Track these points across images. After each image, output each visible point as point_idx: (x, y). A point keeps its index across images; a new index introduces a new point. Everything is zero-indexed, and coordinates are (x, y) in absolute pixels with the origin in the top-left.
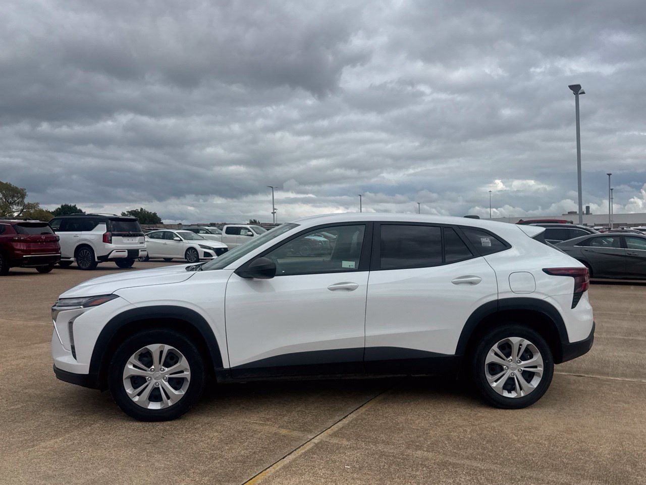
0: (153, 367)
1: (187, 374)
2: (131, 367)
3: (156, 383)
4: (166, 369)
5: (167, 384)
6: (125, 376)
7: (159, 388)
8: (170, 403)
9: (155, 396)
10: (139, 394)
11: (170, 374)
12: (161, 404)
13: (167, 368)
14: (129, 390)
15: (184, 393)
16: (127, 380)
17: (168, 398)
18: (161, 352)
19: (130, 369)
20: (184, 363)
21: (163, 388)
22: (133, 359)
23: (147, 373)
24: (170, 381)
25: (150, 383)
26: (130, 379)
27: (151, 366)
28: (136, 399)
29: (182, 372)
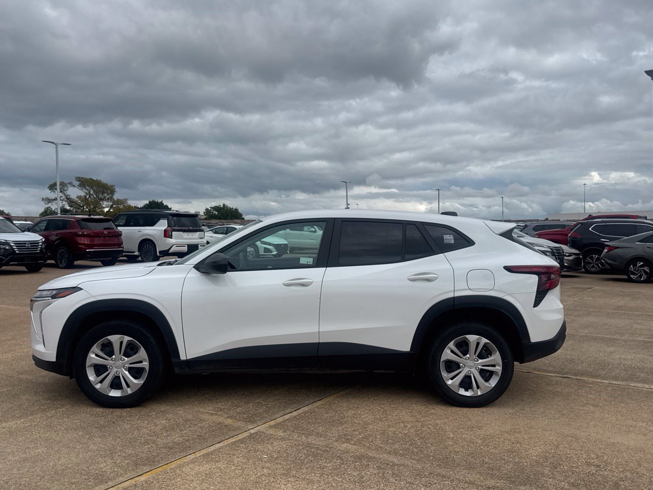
0: (114, 357)
1: (146, 364)
2: (93, 356)
3: (117, 372)
4: (126, 359)
5: (127, 373)
6: (88, 364)
7: (119, 376)
8: (129, 391)
9: (116, 384)
10: (101, 382)
11: (130, 364)
12: (122, 393)
13: (127, 357)
14: (92, 377)
15: (142, 382)
16: (89, 368)
17: (128, 386)
18: (121, 343)
19: (93, 357)
20: (142, 354)
21: (123, 377)
22: (96, 348)
23: (109, 362)
24: (130, 370)
25: (110, 372)
26: (93, 368)
27: (112, 356)
28: (98, 386)
29: (141, 362)
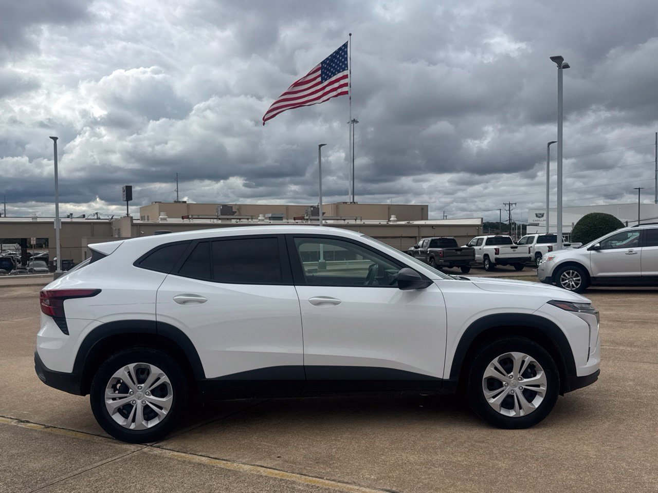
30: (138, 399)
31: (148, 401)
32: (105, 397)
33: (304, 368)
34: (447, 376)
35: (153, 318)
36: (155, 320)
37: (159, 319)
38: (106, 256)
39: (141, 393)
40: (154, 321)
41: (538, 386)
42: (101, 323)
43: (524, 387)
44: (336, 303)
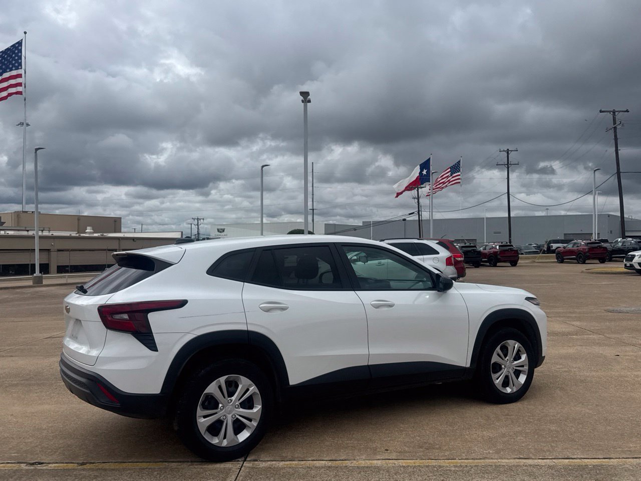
30: (229, 414)
31: (238, 415)
32: (197, 416)
33: (369, 367)
34: (468, 365)
35: (244, 328)
36: (246, 329)
37: (251, 328)
38: (172, 265)
39: (231, 407)
40: (245, 331)
41: (523, 366)
42: (195, 336)
43: (515, 368)
44: (391, 306)
